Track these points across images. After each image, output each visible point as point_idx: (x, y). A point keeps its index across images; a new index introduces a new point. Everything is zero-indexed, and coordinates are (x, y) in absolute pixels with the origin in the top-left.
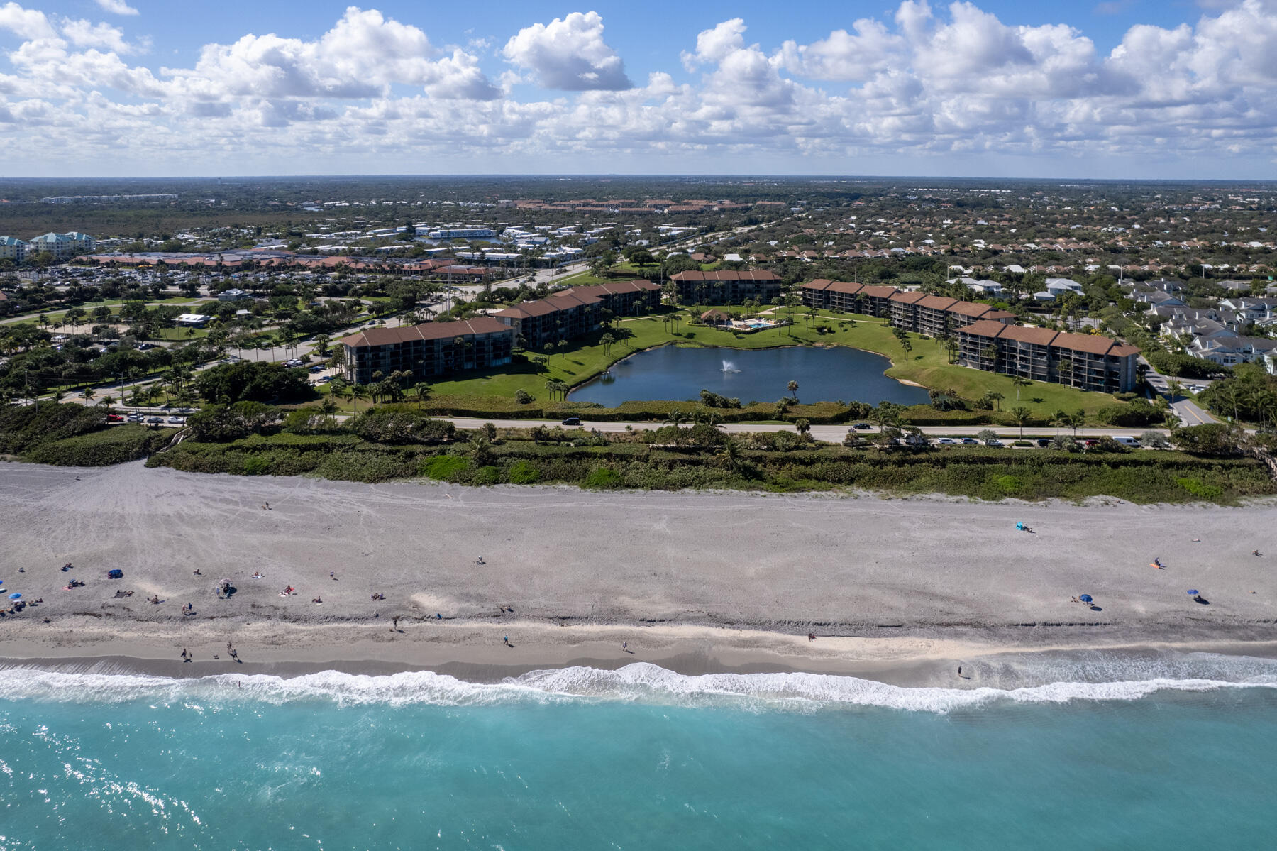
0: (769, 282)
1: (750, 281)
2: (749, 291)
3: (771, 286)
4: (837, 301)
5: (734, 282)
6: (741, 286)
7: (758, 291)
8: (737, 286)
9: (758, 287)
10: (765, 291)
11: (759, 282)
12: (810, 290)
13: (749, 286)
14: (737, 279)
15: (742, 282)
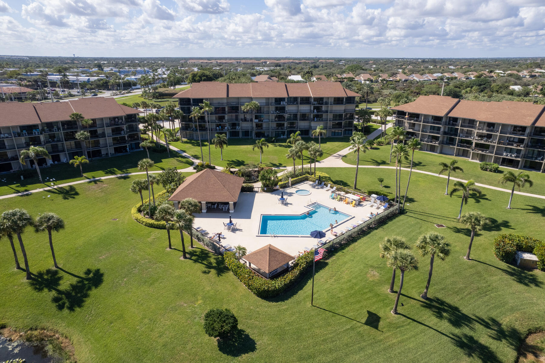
0: (338, 101)
1: (306, 100)
2: (304, 117)
3: (340, 108)
4: (475, 140)
5: (278, 100)
6: (291, 108)
7: (318, 117)
8: (283, 109)
9: (318, 109)
10: (330, 116)
11: (320, 100)
12: (415, 116)
13: (305, 108)
14: (285, 95)
15: (294, 100)
